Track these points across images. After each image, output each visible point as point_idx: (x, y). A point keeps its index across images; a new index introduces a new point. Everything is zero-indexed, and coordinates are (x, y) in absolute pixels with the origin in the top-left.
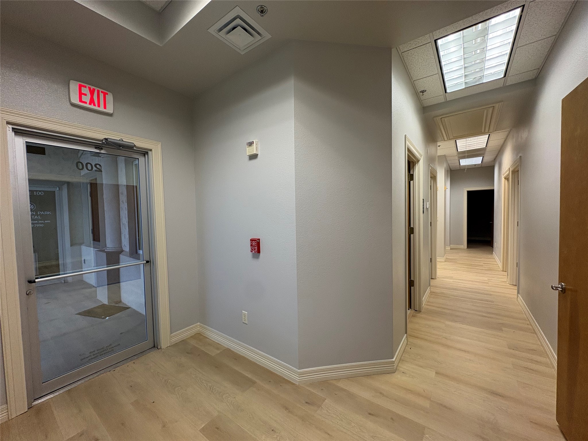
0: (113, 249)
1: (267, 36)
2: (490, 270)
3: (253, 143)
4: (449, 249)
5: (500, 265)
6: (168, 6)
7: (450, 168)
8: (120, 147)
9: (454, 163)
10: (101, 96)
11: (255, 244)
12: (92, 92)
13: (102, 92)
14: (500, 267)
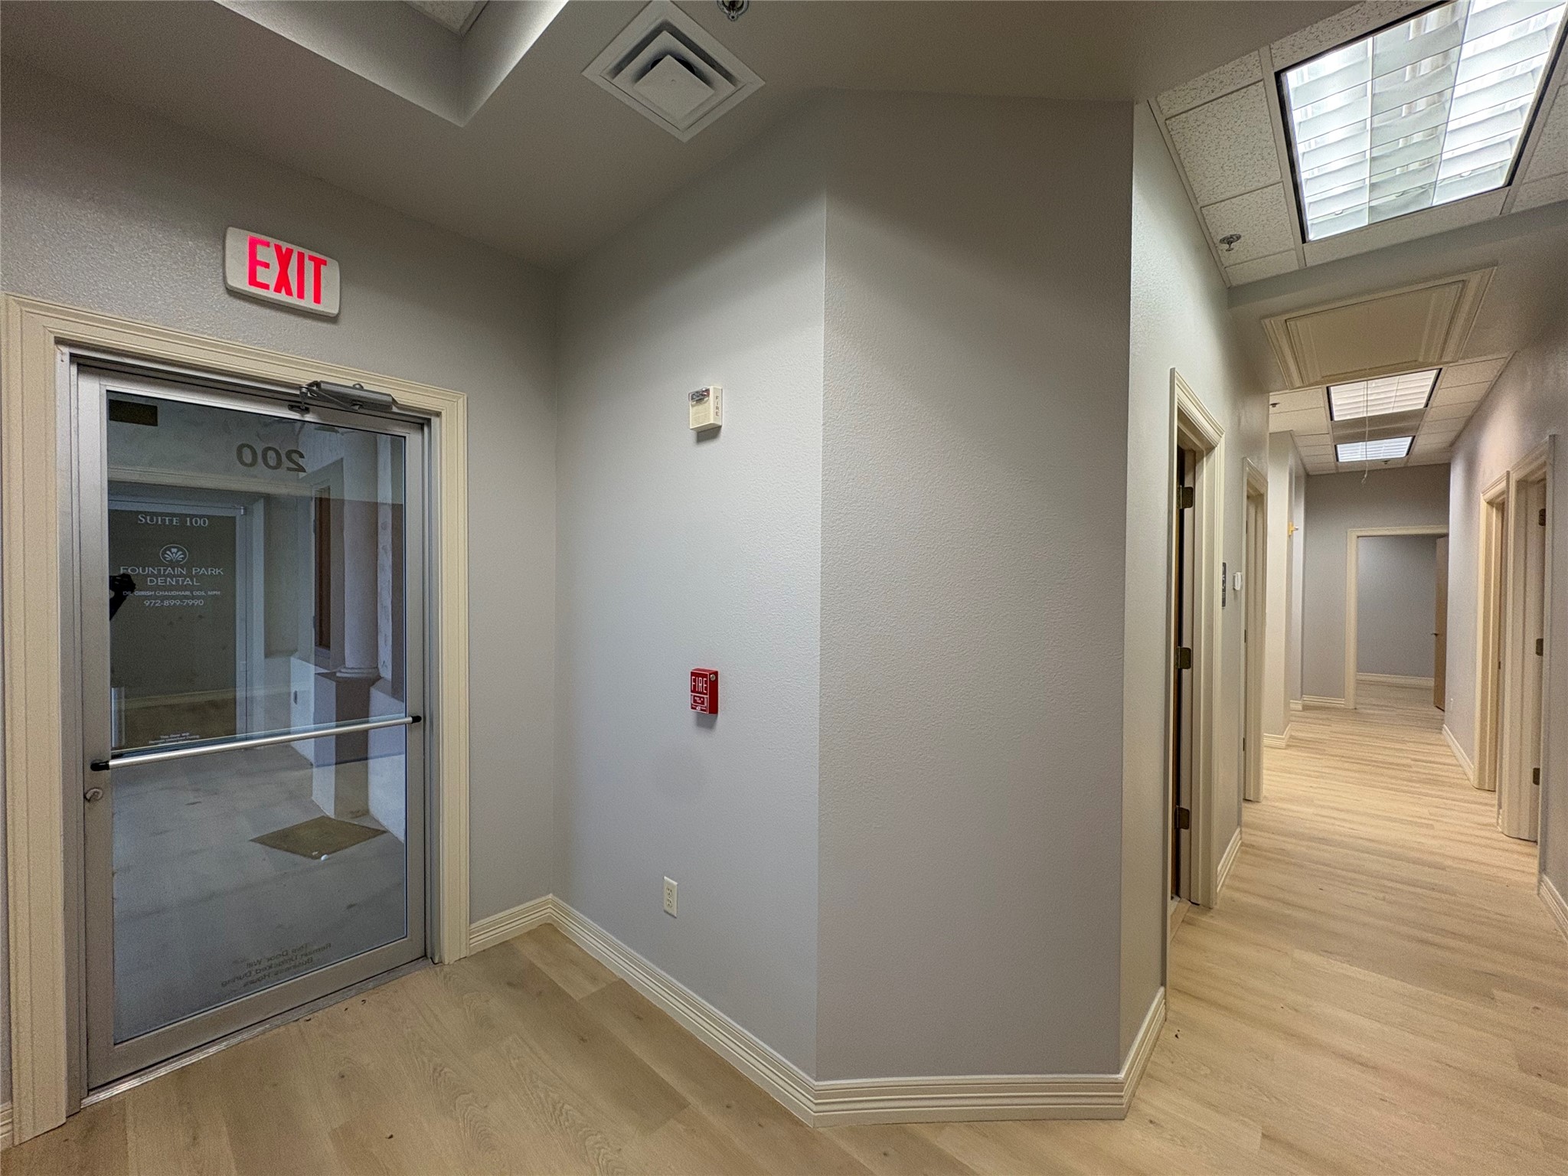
0: (356, 671)
1: (751, 82)
2: (1433, 781)
3: (708, 395)
4: (1300, 708)
5: (1470, 769)
6: (480, 14)
7: (1305, 469)
8: (355, 405)
9: (1318, 456)
10: (309, 266)
11: (705, 685)
12: (284, 259)
13: (311, 258)
14: (1472, 778)
